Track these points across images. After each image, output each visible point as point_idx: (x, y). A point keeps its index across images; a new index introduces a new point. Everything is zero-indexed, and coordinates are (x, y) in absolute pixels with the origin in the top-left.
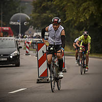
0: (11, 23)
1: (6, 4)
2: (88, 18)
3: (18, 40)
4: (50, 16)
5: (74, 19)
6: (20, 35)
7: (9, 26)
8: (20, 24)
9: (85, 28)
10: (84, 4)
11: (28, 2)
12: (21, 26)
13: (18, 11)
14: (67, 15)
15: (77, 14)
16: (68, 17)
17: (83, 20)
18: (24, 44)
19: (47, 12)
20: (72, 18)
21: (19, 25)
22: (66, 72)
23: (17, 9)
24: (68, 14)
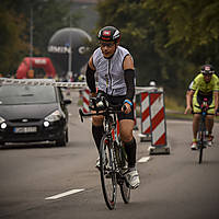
0: (52, 49)
1: (40, 8)
2: (216, 37)
3: (67, 84)
4: (134, 33)
5: (187, 39)
6: (70, 74)
7: (46, 57)
8: (69, 51)
9: (209, 59)
10: (207, 8)
11: (87, 4)
12: (73, 55)
13: (65, 24)
14: (171, 32)
15: (193, 30)
16: (173, 35)
17: (205, 42)
18: (78, 94)
19: (129, 24)
20: (181, 38)
21: (67, 53)
22: (168, 153)
23: (65, 19)
24: (172, 29)
